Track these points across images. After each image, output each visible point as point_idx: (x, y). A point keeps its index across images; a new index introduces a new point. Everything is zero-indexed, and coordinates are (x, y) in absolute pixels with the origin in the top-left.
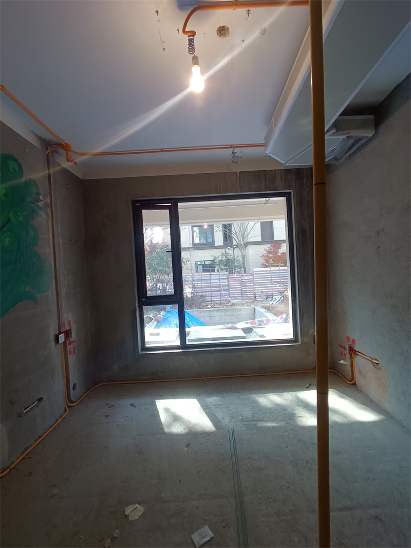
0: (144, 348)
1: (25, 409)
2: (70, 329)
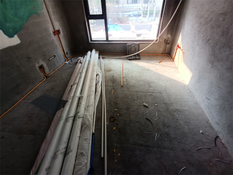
0: (91, 41)
1: (50, 58)
2: (59, 30)
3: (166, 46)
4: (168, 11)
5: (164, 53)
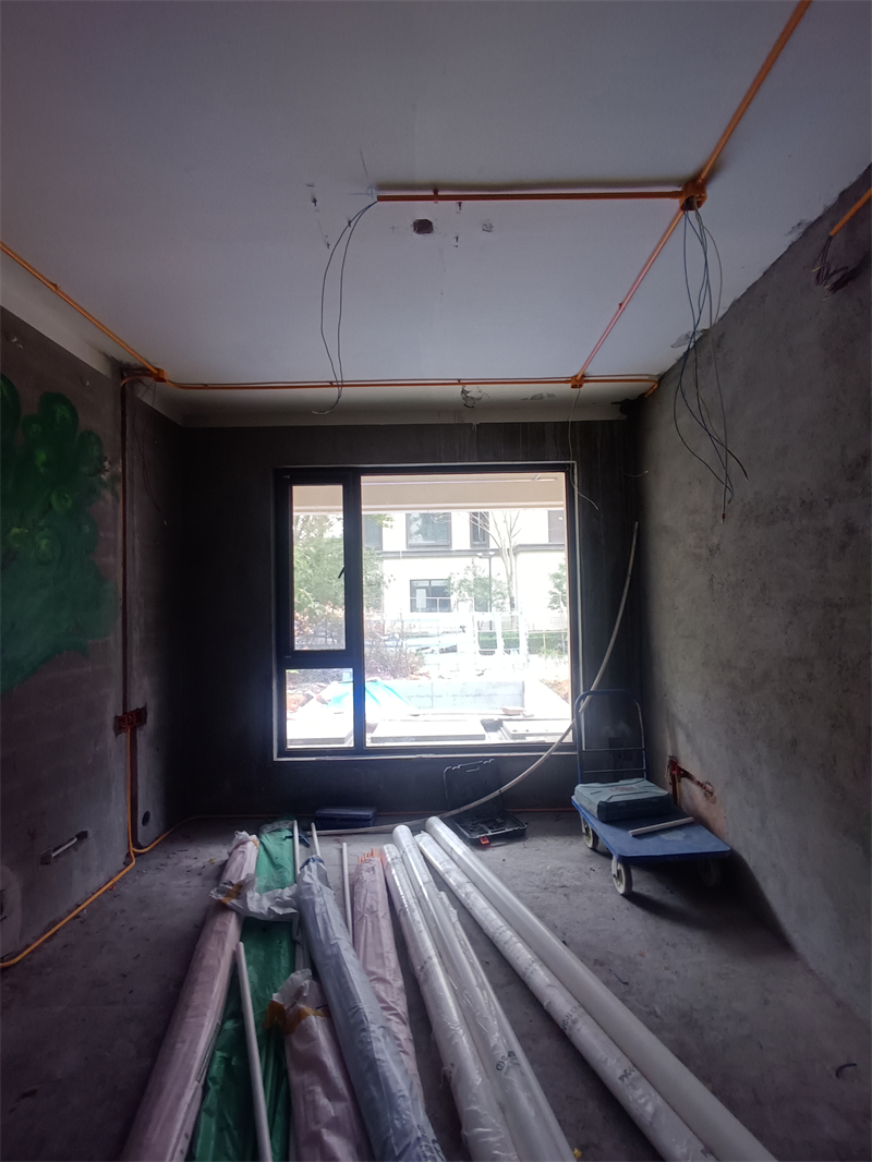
0: (283, 752)
1: (55, 850)
2: (145, 708)
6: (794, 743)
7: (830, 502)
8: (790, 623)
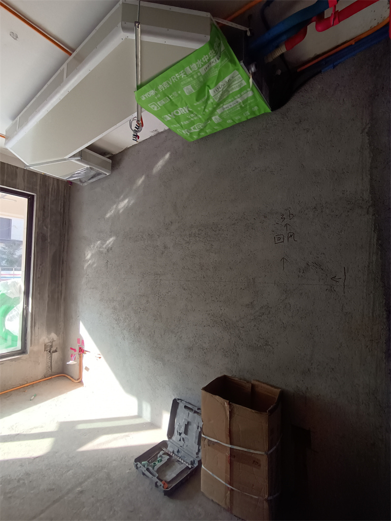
3: (51, 357)
4: (39, 293)
5: (50, 373)
6: (139, 329)
7: (159, 236)
8: (141, 281)
